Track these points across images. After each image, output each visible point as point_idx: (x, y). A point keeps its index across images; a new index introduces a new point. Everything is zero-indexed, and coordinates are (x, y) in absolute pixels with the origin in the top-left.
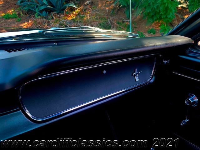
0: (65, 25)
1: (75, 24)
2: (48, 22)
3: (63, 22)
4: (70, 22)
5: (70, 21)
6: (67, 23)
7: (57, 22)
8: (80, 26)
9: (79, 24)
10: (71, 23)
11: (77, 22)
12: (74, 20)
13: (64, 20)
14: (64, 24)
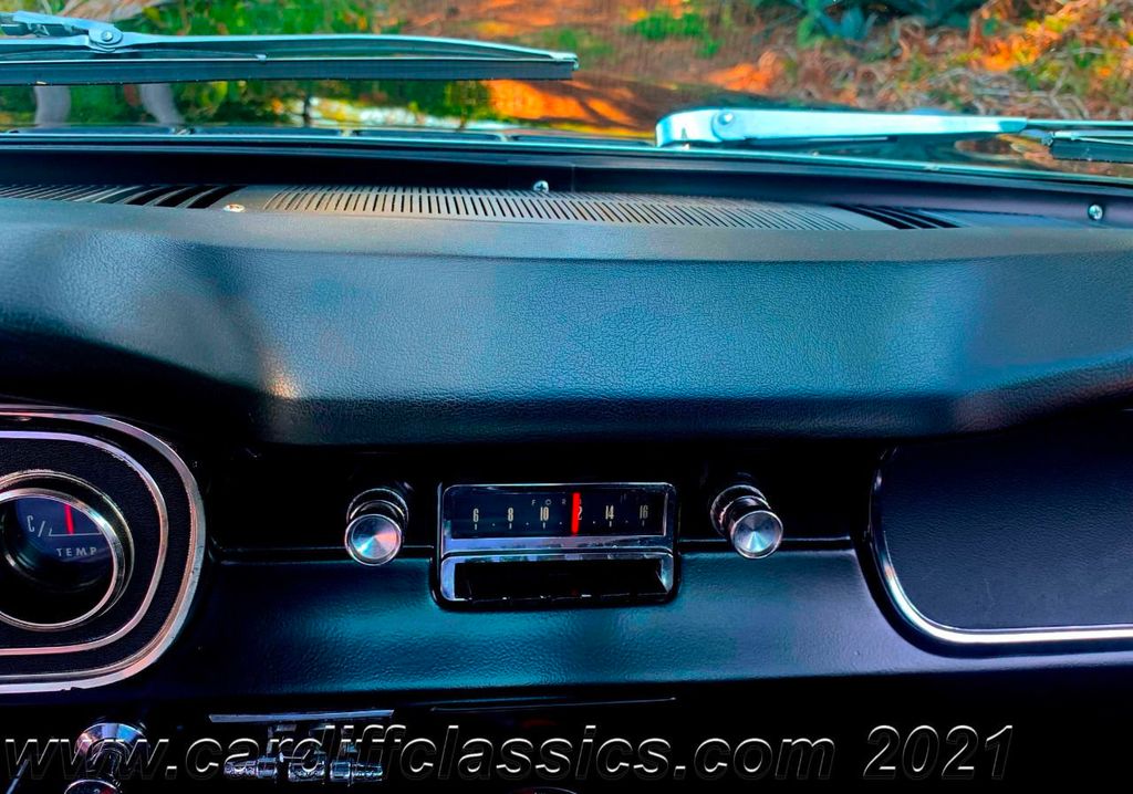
0: (962, 100)
1: (1025, 101)
2: (868, 76)
3: (957, 80)
4: (996, 85)
5: (999, 79)
6: (979, 91)
7: (915, 78)
8: (1061, 118)
9: (1055, 103)
10: (1005, 93)
11: (1048, 87)
12: (1027, 76)
13: (960, 71)
14: (955, 96)
